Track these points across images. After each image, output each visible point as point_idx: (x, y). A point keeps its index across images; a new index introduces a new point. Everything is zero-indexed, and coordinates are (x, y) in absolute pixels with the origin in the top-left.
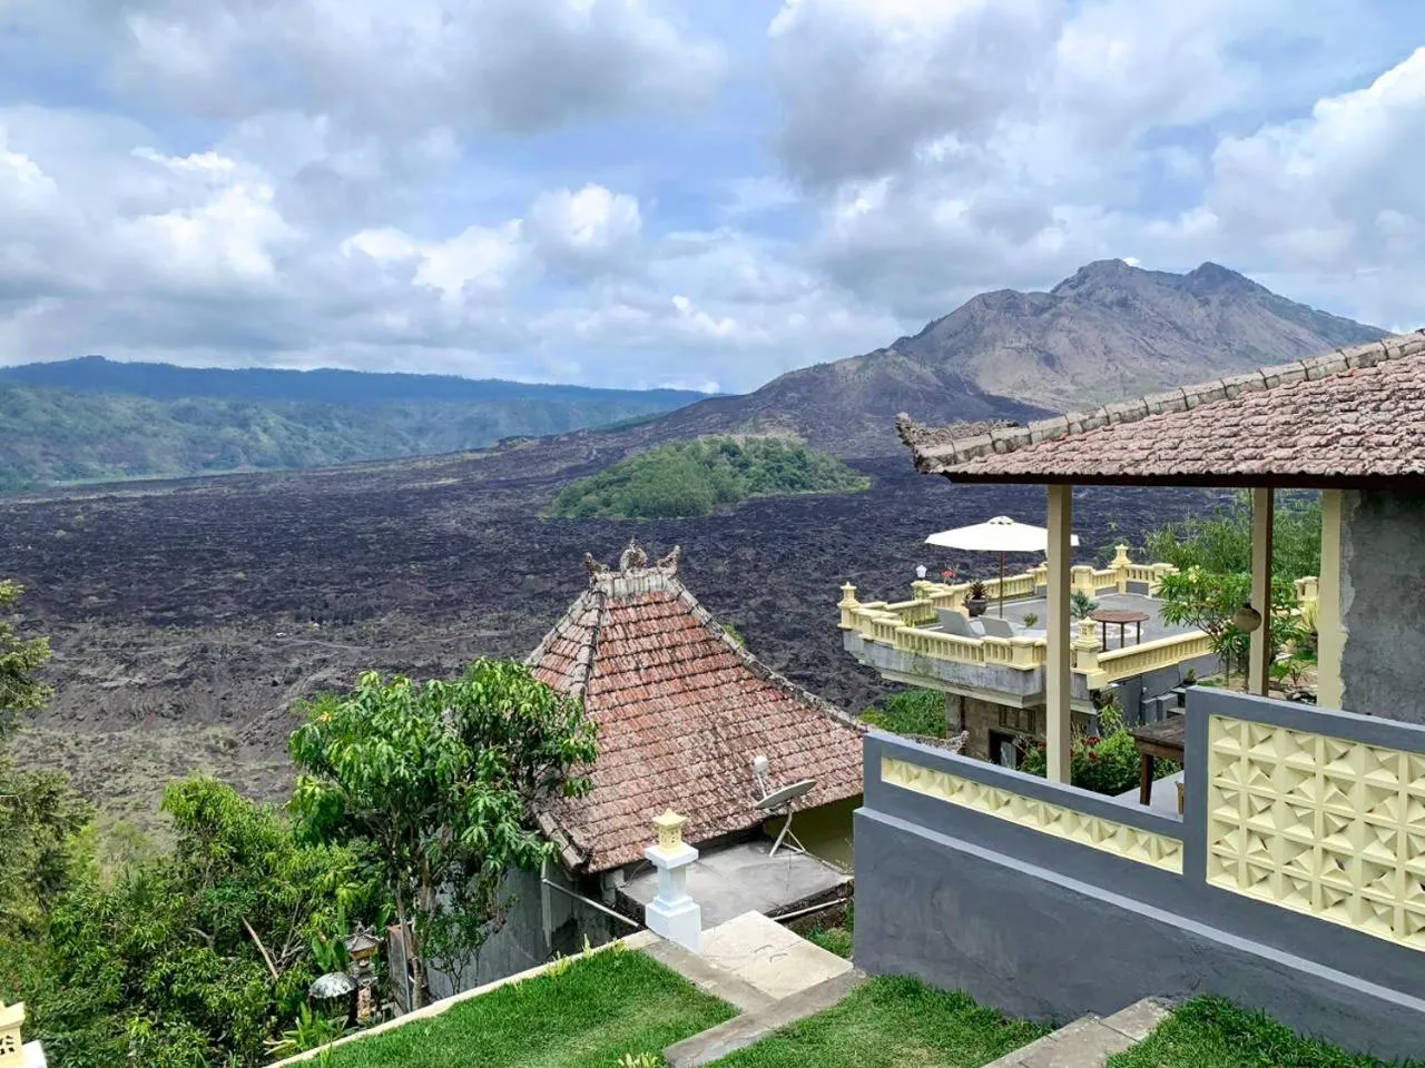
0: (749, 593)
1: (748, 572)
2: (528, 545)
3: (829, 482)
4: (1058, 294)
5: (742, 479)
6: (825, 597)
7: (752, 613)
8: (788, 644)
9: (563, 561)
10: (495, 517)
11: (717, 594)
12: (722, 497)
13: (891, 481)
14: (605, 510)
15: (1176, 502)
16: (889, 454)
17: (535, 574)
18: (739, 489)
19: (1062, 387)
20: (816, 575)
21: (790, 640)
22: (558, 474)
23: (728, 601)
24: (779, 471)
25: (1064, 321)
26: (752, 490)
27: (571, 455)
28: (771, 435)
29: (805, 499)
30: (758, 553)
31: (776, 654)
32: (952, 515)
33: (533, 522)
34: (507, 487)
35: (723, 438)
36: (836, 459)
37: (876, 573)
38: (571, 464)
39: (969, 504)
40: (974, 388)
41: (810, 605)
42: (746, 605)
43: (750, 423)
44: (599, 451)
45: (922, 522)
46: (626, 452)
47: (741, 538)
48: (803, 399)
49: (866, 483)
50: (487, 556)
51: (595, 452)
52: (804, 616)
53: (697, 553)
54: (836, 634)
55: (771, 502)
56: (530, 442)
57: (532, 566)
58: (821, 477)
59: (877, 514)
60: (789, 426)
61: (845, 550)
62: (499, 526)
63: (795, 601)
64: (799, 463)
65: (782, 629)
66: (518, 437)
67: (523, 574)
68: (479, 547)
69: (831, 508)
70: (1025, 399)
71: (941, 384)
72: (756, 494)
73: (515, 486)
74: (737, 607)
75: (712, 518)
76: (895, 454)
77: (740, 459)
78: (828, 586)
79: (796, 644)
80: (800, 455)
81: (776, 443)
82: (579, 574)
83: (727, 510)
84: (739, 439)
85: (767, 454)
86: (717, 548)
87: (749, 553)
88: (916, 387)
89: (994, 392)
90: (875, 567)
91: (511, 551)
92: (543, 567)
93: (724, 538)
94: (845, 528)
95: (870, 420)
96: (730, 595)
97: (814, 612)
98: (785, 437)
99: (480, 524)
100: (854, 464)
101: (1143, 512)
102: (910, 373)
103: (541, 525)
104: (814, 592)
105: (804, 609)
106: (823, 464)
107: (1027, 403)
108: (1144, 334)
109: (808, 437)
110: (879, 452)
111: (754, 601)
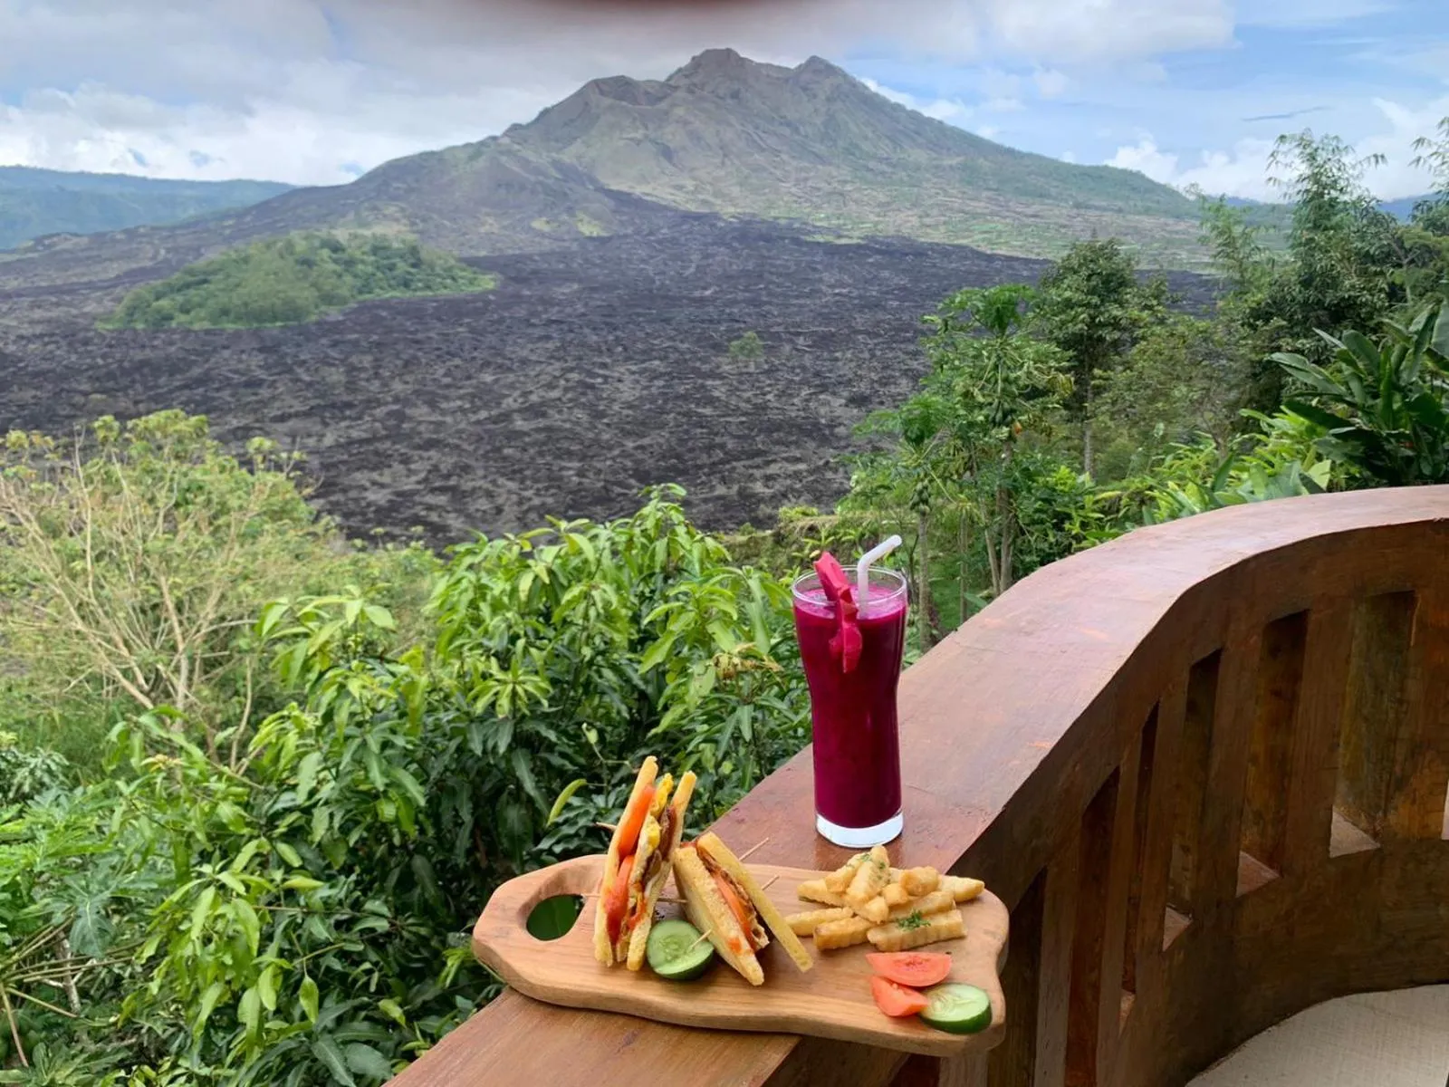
0: (372, 403)
1: (368, 380)
2: (88, 361)
3: (449, 281)
4: (672, 83)
5: (348, 279)
6: (459, 403)
7: (377, 425)
8: (425, 454)
9: (137, 377)
10: (38, 329)
11: (333, 406)
12: (328, 299)
13: (517, 280)
14: (183, 318)
15: (797, 297)
16: (510, 252)
17: (102, 393)
18: (344, 292)
19: (681, 182)
20: (447, 380)
21: (427, 450)
22: (118, 277)
23: (348, 413)
24: (391, 270)
25: (680, 111)
26: (361, 292)
27: (128, 256)
28: (379, 230)
29: (424, 300)
30: (376, 360)
31: (413, 466)
32: (584, 315)
33: (91, 334)
34: (51, 294)
35: (323, 232)
36: (453, 257)
37: (511, 377)
38: (134, 266)
39: (599, 303)
40: (593, 180)
41: (443, 412)
42: (371, 415)
43: (351, 216)
44: (168, 251)
45: (554, 322)
46: (203, 250)
47: (356, 343)
48: (411, 190)
49: (488, 282)
50: (36, 375)
51: (163, 252)
52: (439, 424)
53: (304, 362)
54: (477, 441)
55: (385, 304)
56: (75, 240)
57: (97, 385)
58: (439, 275)
59: (506, 314)
60: (397, 220)
61: (475, 354)
62: (46, 339)
63: (425, 409)
64: (412, 261)
65: (417, 440)
66: (58, 235)
67: (86, 394)
68: (22, 365)
69: (455, 310)
70: (648, 195)
71: (558, 176)
72: (367, 296)
73: (63, 292)
74: (360, 418)
75: (318, 323)
76: (517, 252)
77: (345, 256)
78: (462, 392)
79: (432, 453)
80: (414, 251)
81: (384, 237)
82: (160, 391)
83: (334, 314)
84: (341, 235)
85: (375, 250)
86: (327, 356)
87: (367, 360)
88: (533, 178)
89: (614, 187)
90: (510, 370)
91: (66, 367)
92: (111, 384)
93: (335, 344)
94: (472, 330)
95: (488, 215)
96: (349, 405)
97: (449, 419)
98: (393, 230)
99: (22, 337)
100: (472, 263)
101: (766, 308)
102: (525, 163)
103: (103, 337)
104: (447, 398)
105: (436, 417)
106: (442, 262)
107: (648, 198)
108: (757, 128)
109: (420, 232)
110: (500, 249)
111: (378, 410)
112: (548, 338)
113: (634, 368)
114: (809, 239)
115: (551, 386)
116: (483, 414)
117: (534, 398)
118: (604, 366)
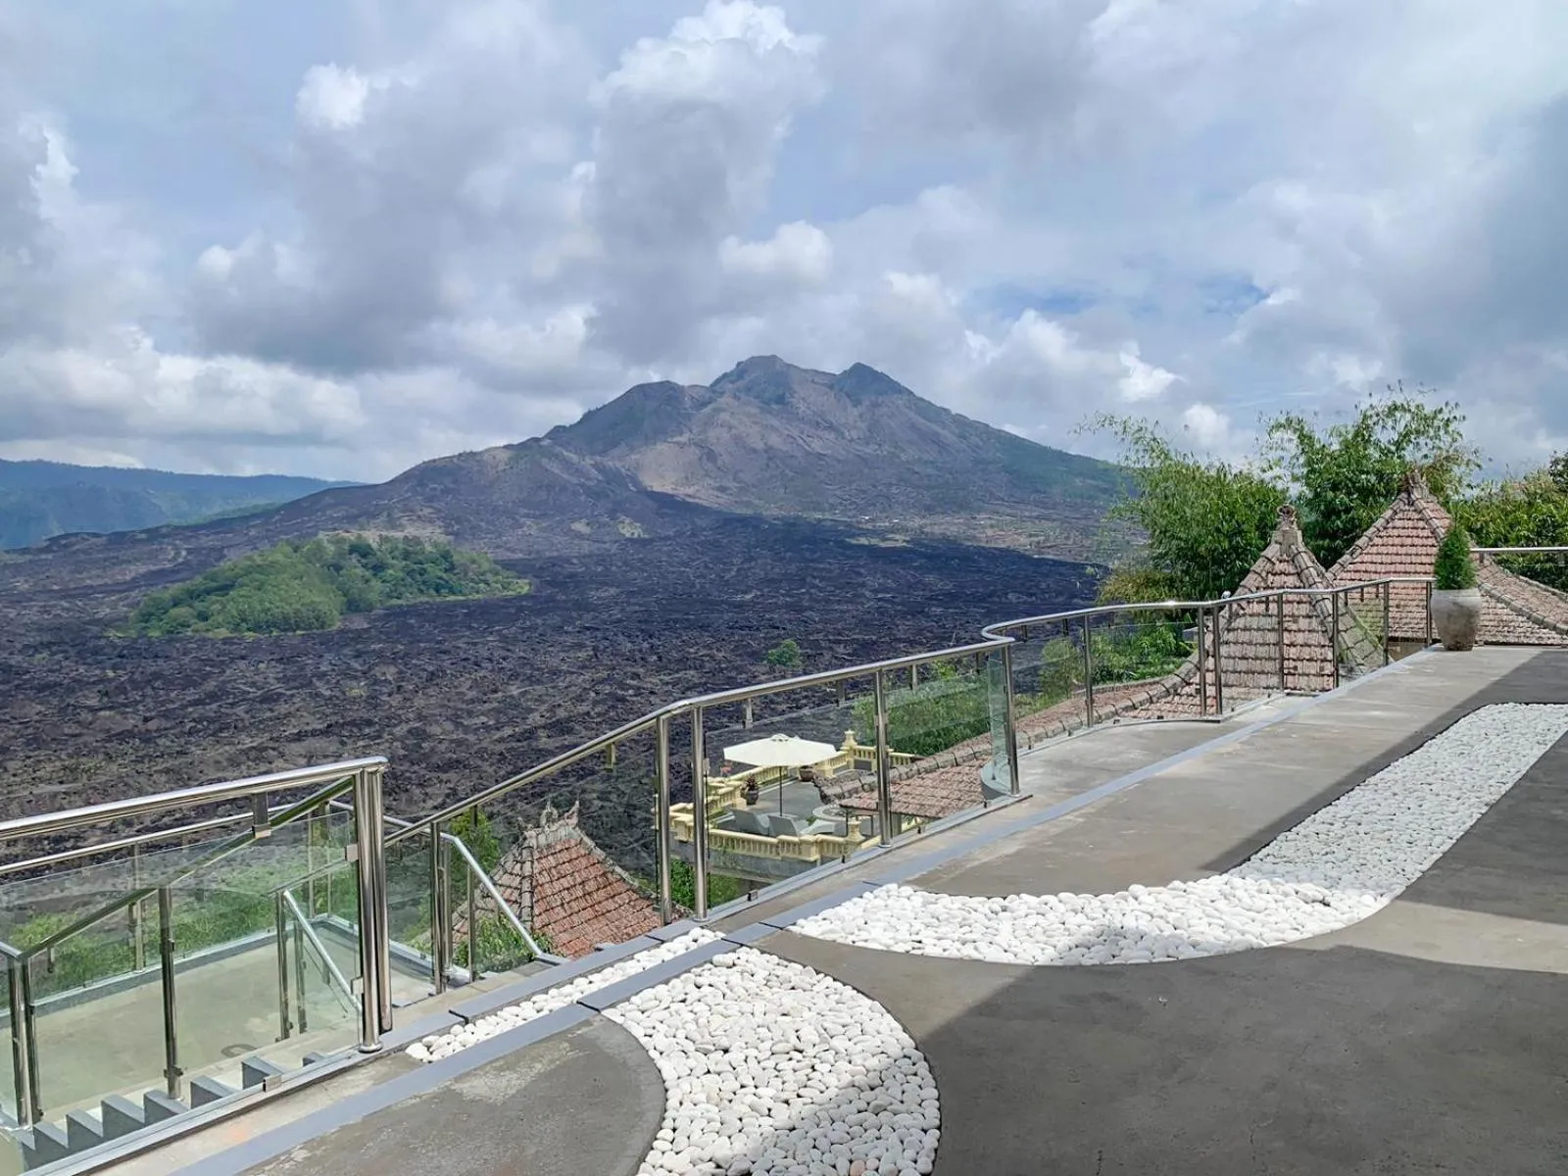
0: (392, 720)
1: (390, 695)
2: (97, 672)
3: (482, 585)
4: (717, 388)
5: (376, 584)
6: (484, 719)
8: (444, 777)
9: (149, 691)
10: (47, 638)
11: (353, 723)
12: (353, 606)
13: (551, 584)
14: (202, 625)
15: (839, 602)
16: (548, 554)
17: (111, 708)
18: (373, 596)
19: (725, 483)
20: (471, 694)
21: (446, 772)
22: (134, 579)
23: (367, 731)
24: (421, 575)
25: (725, 416)
26: (389, 597)
27: (152, 556)
28: (411, 531)
29: (455, 604)
30: (400, 672)
31: (428, 790)
32: (619, 621)
33: (103, 642)
34: (64, 598)
35: (351, 536)
36: (488, 560)
37: (539, 689)
38: (153, 568)
39: (637, 608)
40: (636, 483)
41: (466, 729)
42: (390, 734)
43: (384, 517)
44: (189, 551)
45: (588, 629)
46: (225, 551)
47: (380, 655)
48: (446, 491)
49: (523, 586)
50: (41, 689)
51: (184, 553)
52: (459, 743)
53: (324, 674)
54: (499, 761)
55: (412, 611)
56: (94, 540)
57: (105, 699)
58: (472, 580)
59: (539, 621)
60: (431, 522)
61: (505, 664)
62: (54, 648)
63: (449, 726)
64: (446, 565)
65: (435, 760)
66: (76, 535)
67: (93, 710)
68: (27, 676)
69: (486, 614)
70: (689, 496)
71: (600, 478)
72: (395, 602)
73: (74, 597)
74: (379, 737)
75: (341, 632)
76: (555, 554)
77: (372, 561)
78: (487, 706)
79: (452, 775)
80: (446, 556)
81: (417, 541)
82: (172, 706)
83: (359, 623)
84: (371, 537)
85: (406, 555)
86: (349, 668)
87: (391, 672)
88: (575, 480)
89: (657, 488)
90: (539, 682)
91: (75, 680)
92: (121, 699)
93: (358, 656)
94: (504, 639)
95: (527, 516)
96: (369, 723)
97: (471, 738)
98: (430, 535)
99: (27, 647)
100: (508, 565)
101: (808, 613)
102: (567, 464)
103: (114, 646)
104: (470, 713)
105: (459, 735)
106: (475, 566)
107: (691, 500)
108: (802, 433)
109: (456, 534)
110: (538, 552)
111: (398, 728)
112: (581, 646)
113: (667, 678)
114: (854, 542)
115: (580, 699)
116: (507, 731)
117: (561, 713)
118: (636, 676)
